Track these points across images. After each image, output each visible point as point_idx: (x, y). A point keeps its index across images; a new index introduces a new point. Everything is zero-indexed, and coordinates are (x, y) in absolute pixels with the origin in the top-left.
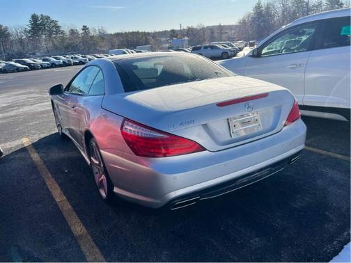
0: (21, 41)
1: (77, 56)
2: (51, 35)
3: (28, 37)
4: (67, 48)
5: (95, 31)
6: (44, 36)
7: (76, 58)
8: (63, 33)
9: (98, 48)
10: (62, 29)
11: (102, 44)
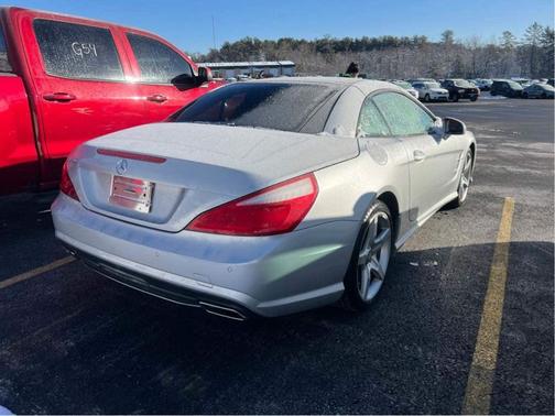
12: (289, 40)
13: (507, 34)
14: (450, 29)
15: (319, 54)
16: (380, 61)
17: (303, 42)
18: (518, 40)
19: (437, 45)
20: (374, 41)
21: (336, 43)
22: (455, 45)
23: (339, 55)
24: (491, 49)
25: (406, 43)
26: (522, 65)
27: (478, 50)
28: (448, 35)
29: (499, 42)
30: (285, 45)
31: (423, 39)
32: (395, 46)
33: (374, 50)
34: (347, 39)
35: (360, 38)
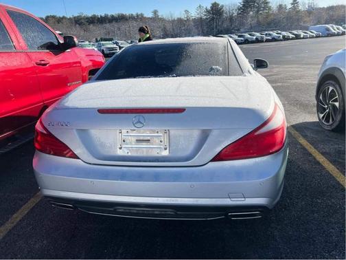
0: (231, 18)
1: (271, 33)
2: (258, 11)
3: (238, 14)
4: (269, 24)
5: (304, 4)
6: (251, 13)
7: (270, 35)
8: (270, 9)
9: (302, 24)
10: (270, 5)
11: (307, 19)
12: (54, 17)
13: (187, 11)
14: (156, 9)
15: (77, 25)
16: (119, 29)
17: (64, 18)
18: (193, 15)
19: (151, 19)
20: (113, 16)
21: (87, 18)
22: (161, 19)
23: (91, 26)
24: (180, 20)
25: (132, 18)
26: (197, 28)
27: (174, 21)
28: (155, 12)
29: (183, 16)
30: (51, 21)
31: (142, 15)
32: (127, 20)
33: (114, 22)
34: (94, 15)
35: (103, 15)
